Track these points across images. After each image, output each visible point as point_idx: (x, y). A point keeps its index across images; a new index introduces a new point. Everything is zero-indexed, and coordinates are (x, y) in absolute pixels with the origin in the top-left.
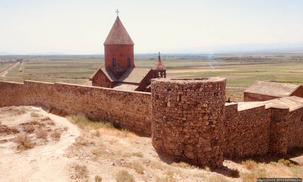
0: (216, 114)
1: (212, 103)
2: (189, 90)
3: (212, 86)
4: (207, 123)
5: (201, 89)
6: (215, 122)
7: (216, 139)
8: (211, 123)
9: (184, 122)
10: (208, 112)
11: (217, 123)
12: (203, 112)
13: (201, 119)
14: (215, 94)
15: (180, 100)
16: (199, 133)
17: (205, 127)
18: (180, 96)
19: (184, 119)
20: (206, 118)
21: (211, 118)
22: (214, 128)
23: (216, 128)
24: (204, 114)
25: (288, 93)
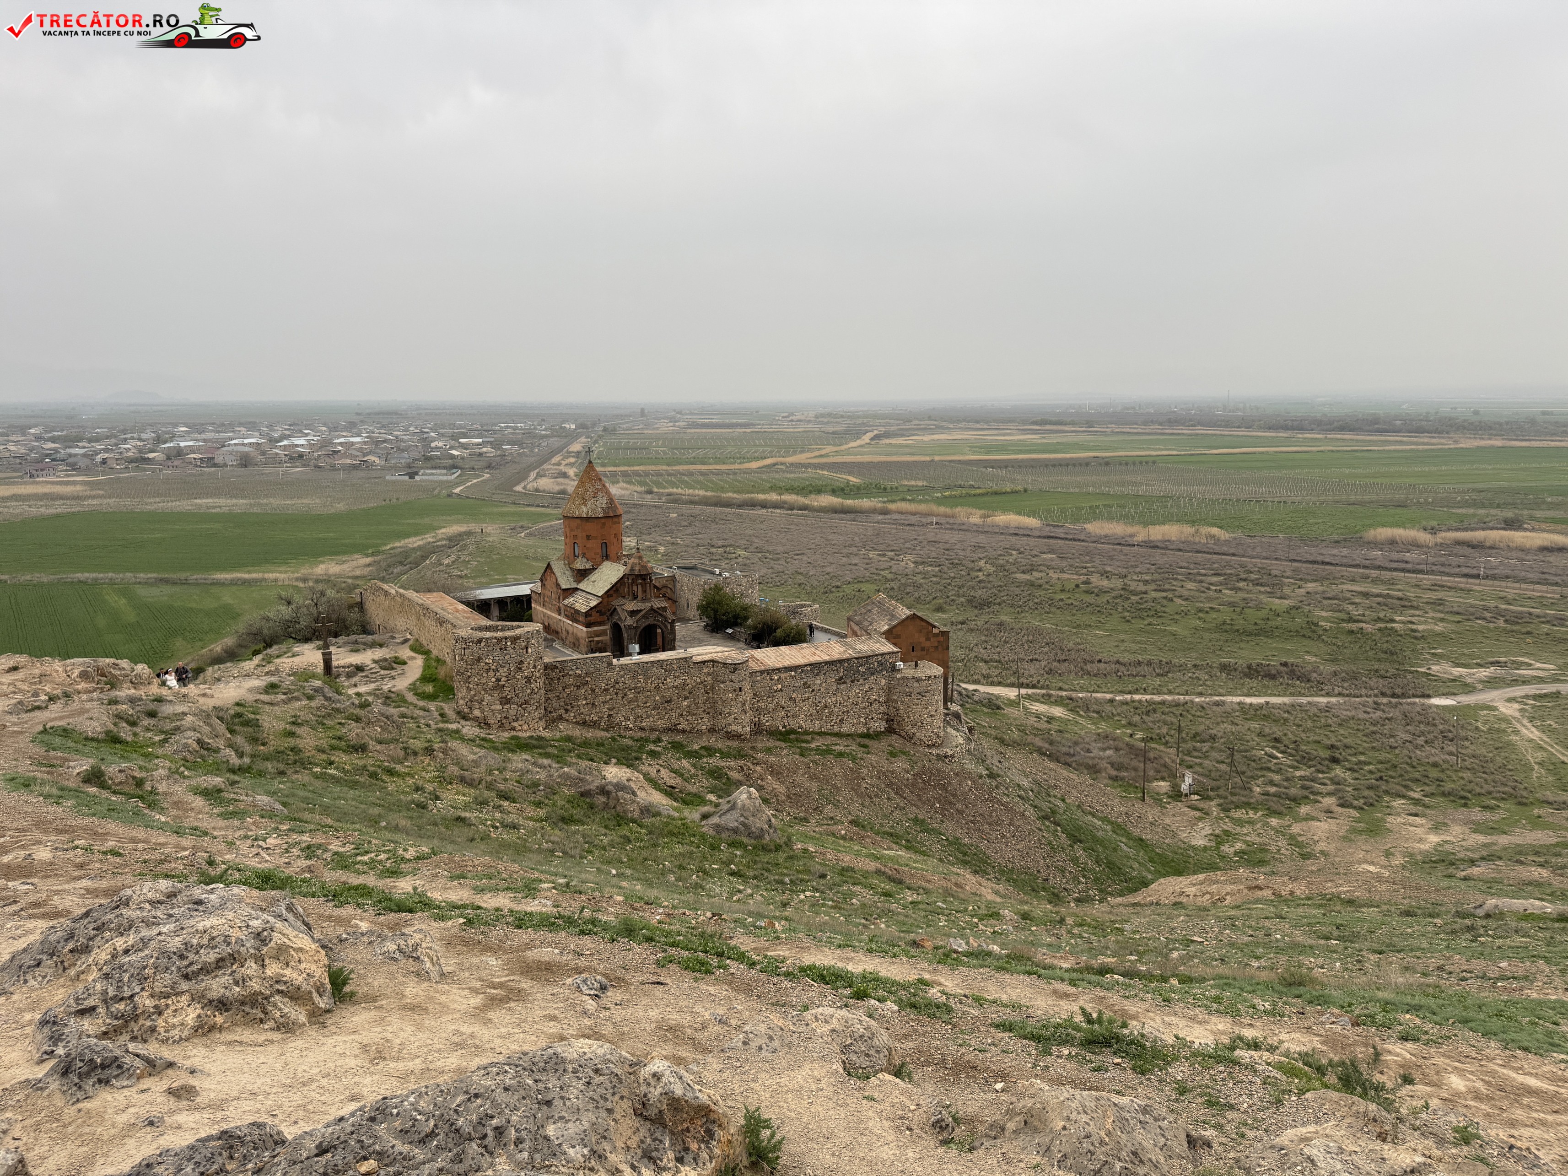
0: (506, 670)
1: (497, 659)
2: (471, 645)
3: (496, 641)
4: (494, 680)
5: (483, 644)
6: (504, 679)
7: (509, 697)
8: (498, 680)
10: (493, 668)
11: (508, 680)
12: (487, 667)
13: (485, 674)
14: (501, 649)
15: (465, 654)
16: (485, 690)
17: (491, 683)
20: (491, 673)
21: (498, 674)
22: (504, 685)
23: (507, 685)
24: (488, 670)
25: (886, 627)
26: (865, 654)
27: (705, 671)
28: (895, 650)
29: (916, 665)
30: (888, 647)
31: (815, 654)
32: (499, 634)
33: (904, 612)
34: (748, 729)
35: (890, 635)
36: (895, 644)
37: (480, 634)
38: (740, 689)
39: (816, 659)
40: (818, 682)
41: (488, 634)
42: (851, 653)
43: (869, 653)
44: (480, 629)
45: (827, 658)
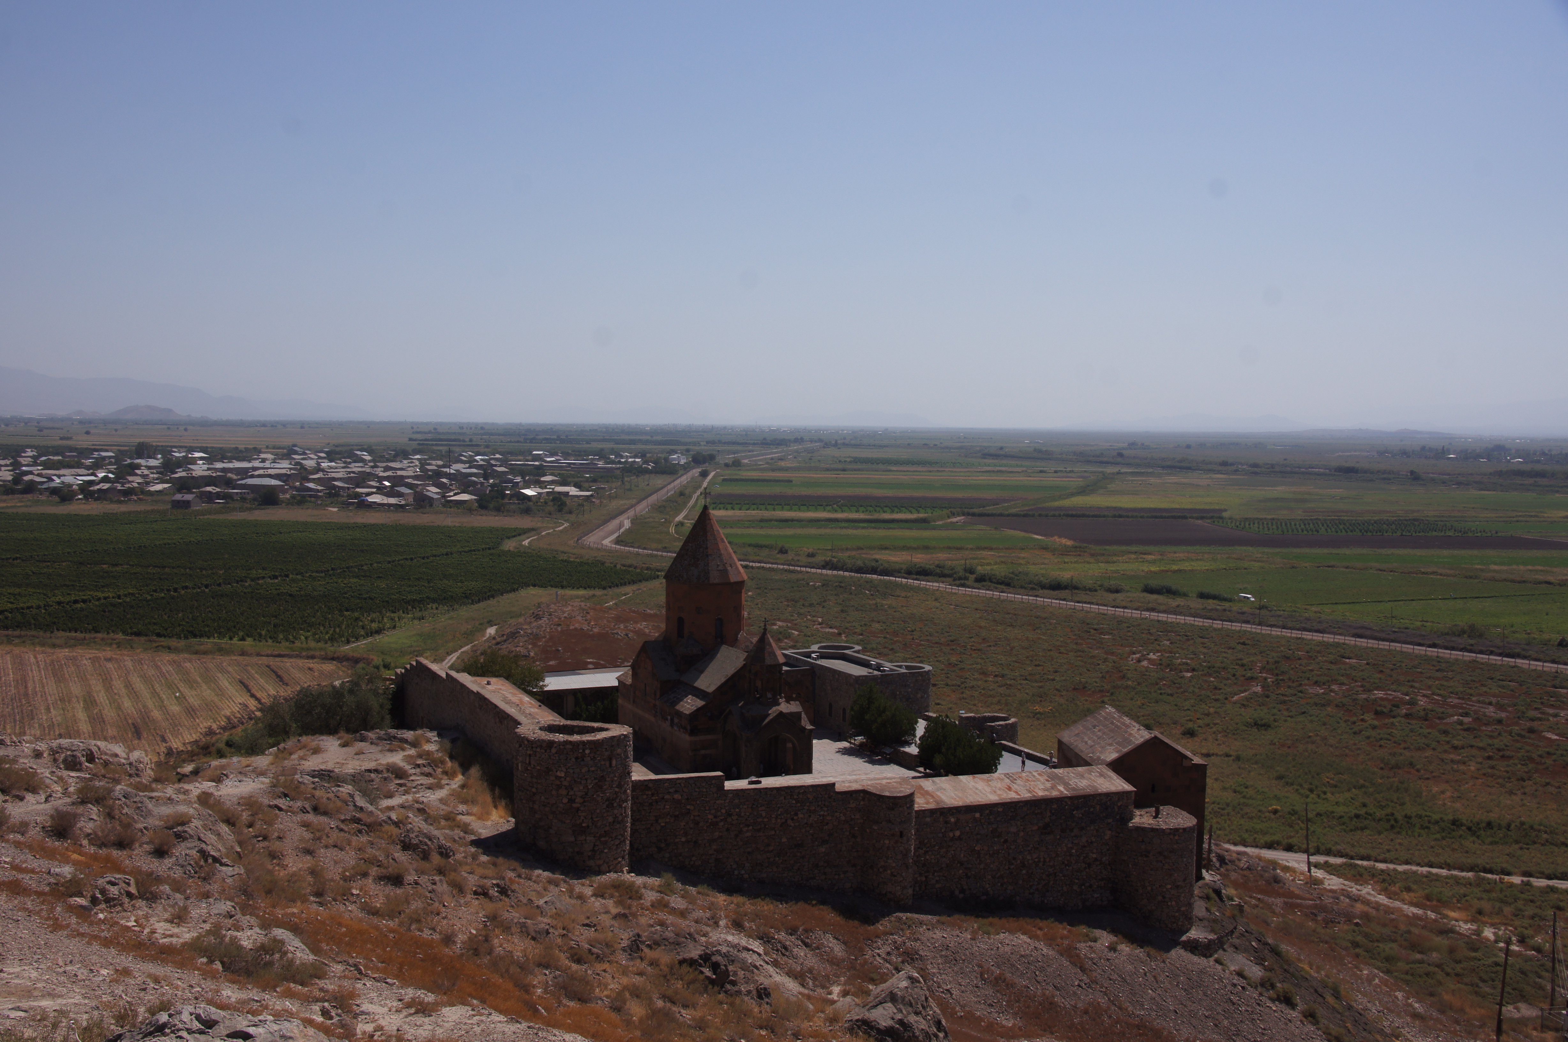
0: (581, 788)
1: (571, 771)
2: (538, 750)
3: (570, 747)
4: (565, 800)
5: (554, 751)
6: (578, 800)
7: (584, 825)
8: (572, 801)
9: (534, 794)
10: (565, 783)
11: (584, 802)
12: (558, 782)
13: (554, 792)
14: (577, 758)
15: (530, 763)
16: (553, 813)
17: (561, 805)
18: (530, 755)
19: (534, 790)
20: (563, 792)
21: (571, 793)
22: (578, 809)
23: (582, 809)
25: (1114, 756)
26: (1081, 793)
27: (852, 805)
28: (1128, 787)
29: (1157, 813)
30: (1116, 784)
31: (1009, 789)
32: (576, 738)
33: (1140, 735)
34: (910, 891)
35: (1119, 766)
36: (1128, 780)
37: (551, 737)
38: (901, 835)
39: (1012, 796)
40: (1013, 829)
41: (560, 737)
42: (1061, 790)
43: (1089, 791)
44: (551, 729)
45: (1026, 795)
